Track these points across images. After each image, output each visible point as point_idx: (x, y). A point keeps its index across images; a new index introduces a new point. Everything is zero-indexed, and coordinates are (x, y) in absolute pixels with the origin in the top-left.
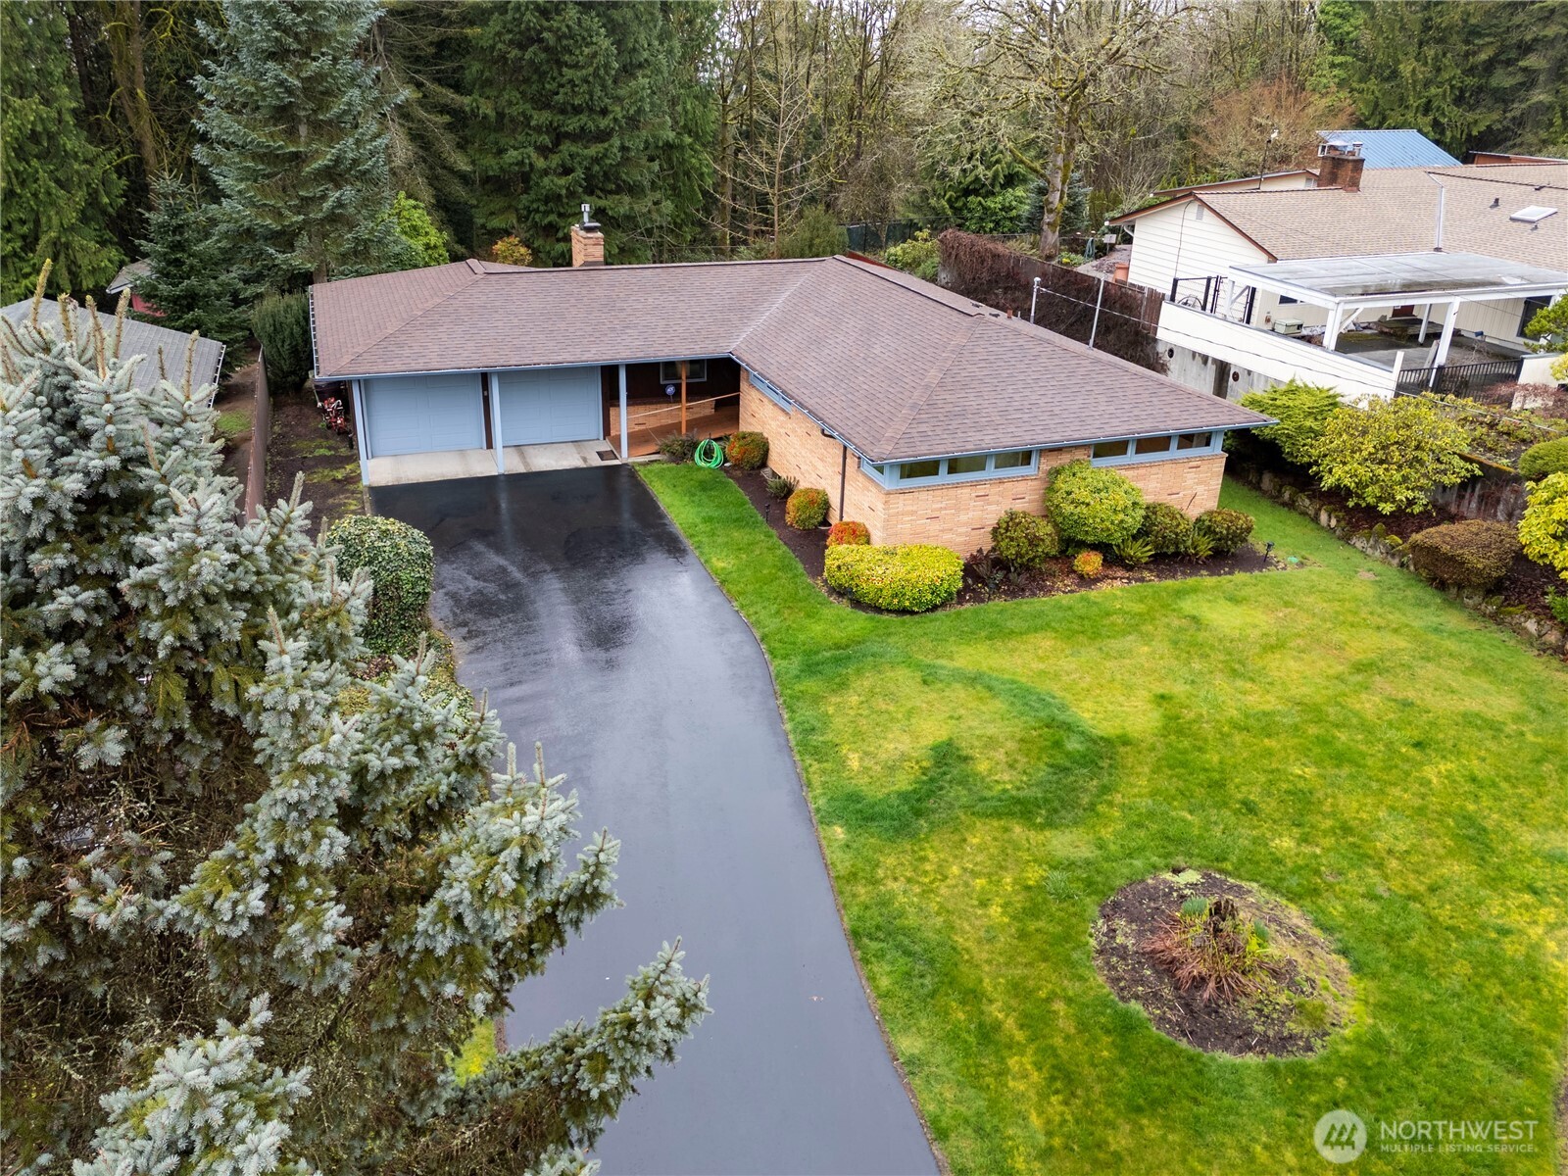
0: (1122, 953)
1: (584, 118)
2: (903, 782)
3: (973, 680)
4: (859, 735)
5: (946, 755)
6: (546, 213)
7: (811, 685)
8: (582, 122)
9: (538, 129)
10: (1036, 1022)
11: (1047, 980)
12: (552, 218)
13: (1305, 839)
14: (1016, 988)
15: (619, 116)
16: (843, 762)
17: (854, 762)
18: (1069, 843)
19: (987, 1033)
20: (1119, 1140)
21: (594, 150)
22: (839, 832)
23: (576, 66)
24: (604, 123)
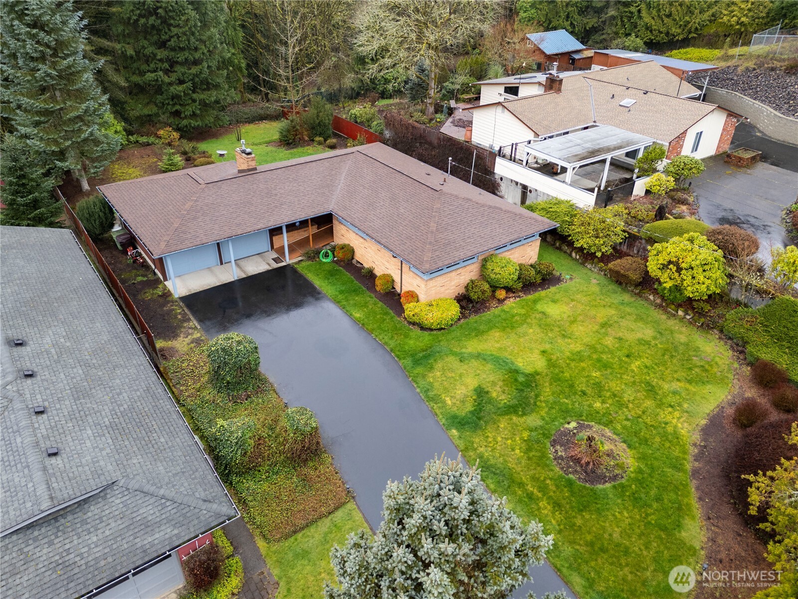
0: (561, 458)
1: (187, 54)
2: (469, 407)
3: (478, 356)
4: (446, 390)
5: (481, 393)
6: (174, 105)
7: (419, 370)
8: (186, 56)
9: (161, 60)
10: (543, 489)
11: (543, 474)
12: (178, 107)
13: (603, 402)
14: (534, 479)
15: (205, 51)
16: (444, 402)
17: (449, 402)
18: (533, 420)
19: (530, 496)
20: (579, 522)
21: (194, 70)
22: (454, 432)
23: (178, 26)
24: (197, 55)
